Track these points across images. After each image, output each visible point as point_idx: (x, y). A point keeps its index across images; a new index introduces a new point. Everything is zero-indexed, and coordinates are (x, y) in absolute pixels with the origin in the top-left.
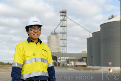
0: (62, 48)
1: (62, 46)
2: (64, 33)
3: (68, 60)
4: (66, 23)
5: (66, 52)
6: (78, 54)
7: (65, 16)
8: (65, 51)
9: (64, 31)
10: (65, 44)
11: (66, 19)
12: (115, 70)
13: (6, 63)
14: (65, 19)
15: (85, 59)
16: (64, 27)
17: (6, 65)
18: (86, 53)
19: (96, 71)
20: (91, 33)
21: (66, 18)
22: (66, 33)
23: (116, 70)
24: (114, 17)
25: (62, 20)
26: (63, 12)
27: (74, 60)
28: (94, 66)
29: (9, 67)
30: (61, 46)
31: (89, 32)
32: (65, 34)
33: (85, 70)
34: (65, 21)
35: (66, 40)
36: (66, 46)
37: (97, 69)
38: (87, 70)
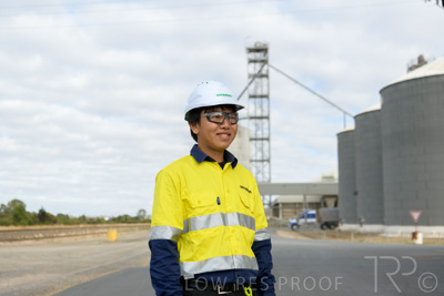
0: (256, 167)
1: (256, 161)
2: (261, 118)
3: (277, 205)
4: (268, 85)
5: (270, 180)
6: (307, 186)
7: (264, 62)
8: (267, 175)
9: (262, 111)
10: (266, 154)
11: (268, 71)
12: (431, 236)
13: (75, 219)
14: (264, 72)
15: (331, 202)
16: (262, 97)
17: (78, 224)
18: (337, 181)
19: (370, 242)
20: (349, 115)
21: (266, 67)
22: (267, 118)
23: (437, 236)
24: (426, 63)
25: (254, 77)
26: (258, 50)
27: (295, 204)
28: (361, 224)
29: (88, 232)
30: (251, 161)
31: (345, 113)
32: (265, 120)
33: (334, 237)
34: (265, 79)
35: (268, 139)
36: (268, 161)
37: (373, 234)
38: (340, 237)
